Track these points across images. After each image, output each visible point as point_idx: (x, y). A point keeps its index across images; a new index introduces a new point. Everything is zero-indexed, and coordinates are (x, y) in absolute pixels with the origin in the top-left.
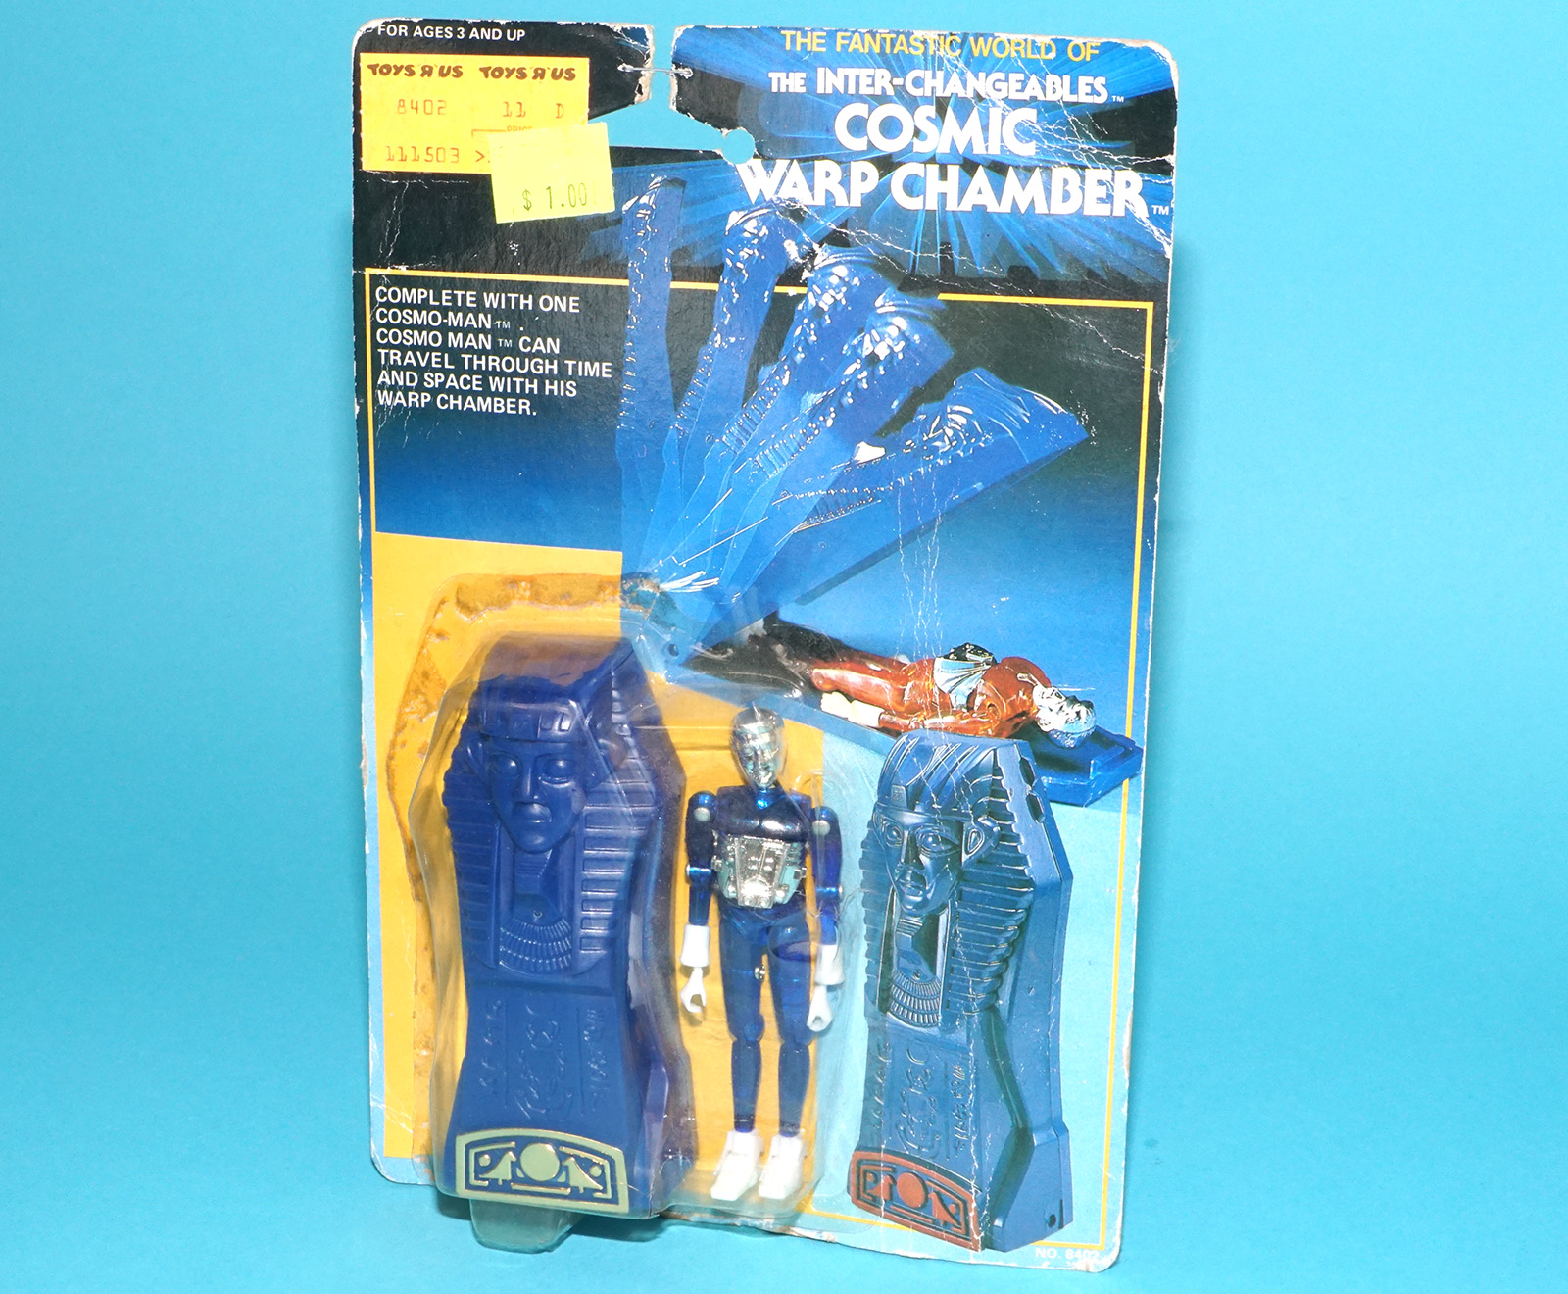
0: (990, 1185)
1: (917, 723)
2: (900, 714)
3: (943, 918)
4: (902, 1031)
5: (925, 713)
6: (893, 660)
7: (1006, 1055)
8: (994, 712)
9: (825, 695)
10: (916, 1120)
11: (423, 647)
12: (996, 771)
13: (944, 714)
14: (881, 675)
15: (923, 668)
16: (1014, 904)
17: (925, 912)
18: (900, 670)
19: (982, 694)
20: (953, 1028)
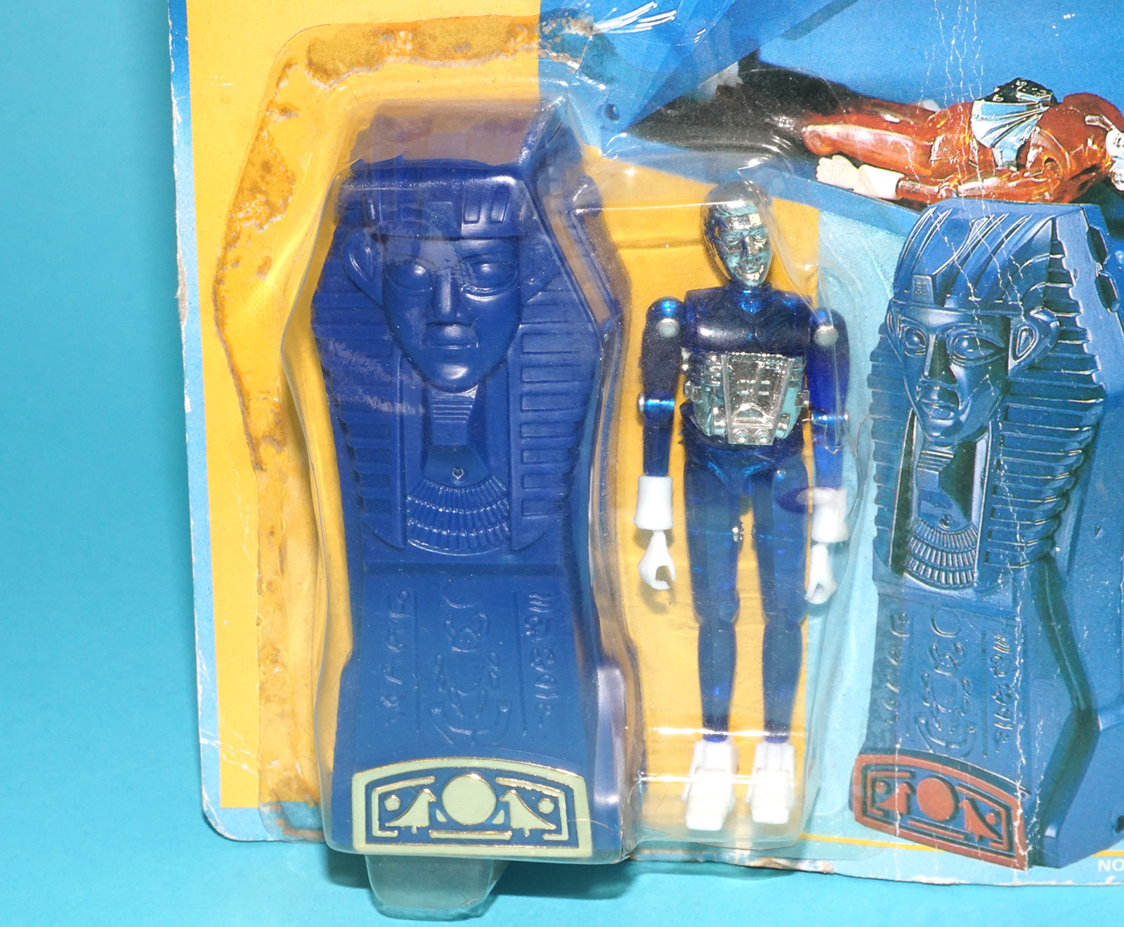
0: (1042, 785)
1: (948, 191)
2: (925, 180)
3: (981, 446)
4: (925, 597)
5: (960, 176)
6: (916, 108)
7: (1064, 617)
8: (1053, 168)
9: (823, 161)
10: (943, 710)
11: (261, 129)
12: (1056, 247)
13: (986, 175)
14: (898, 128)
15: (956, 117)
16: (1077, 422)
17: (956, 439)
18: (925, 121)
19: (1037, 146)
20: (994, 588)
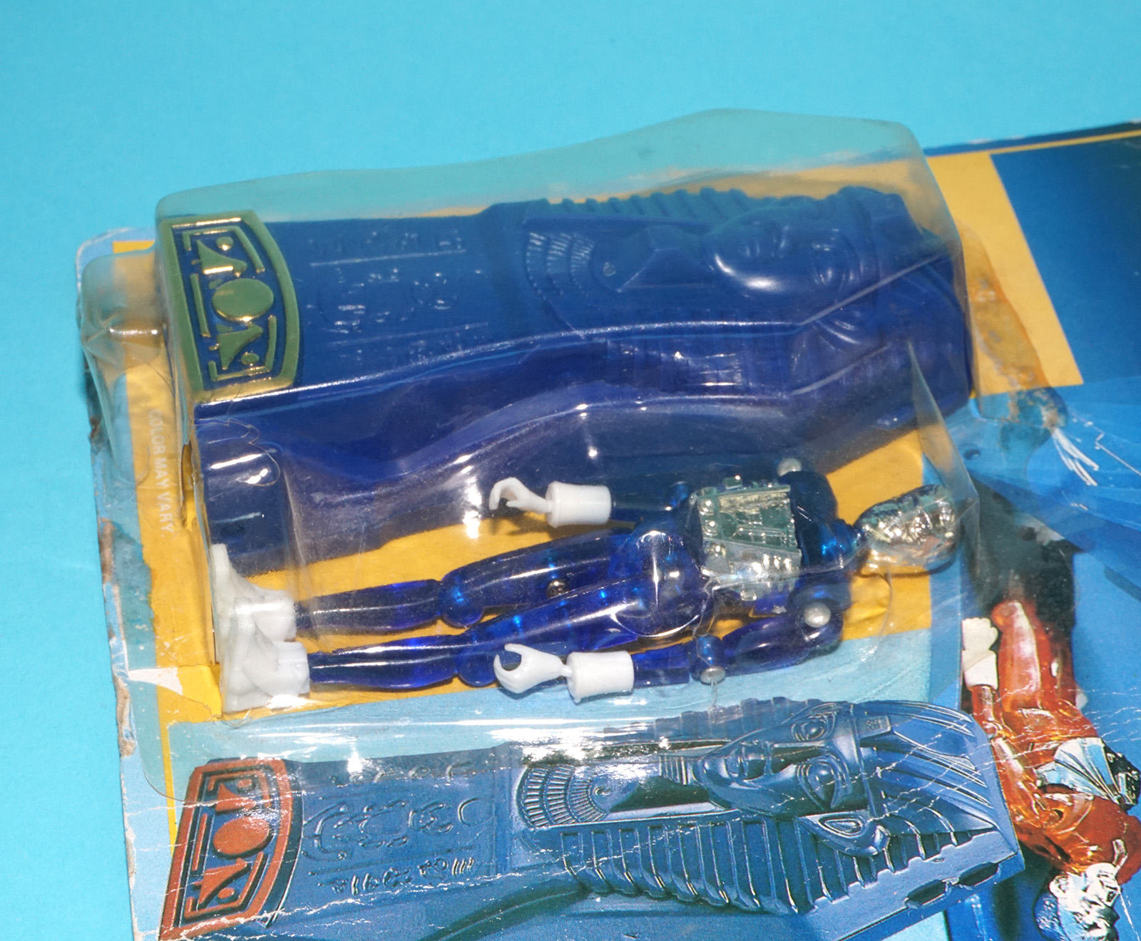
0: (282, 937)
1: (993, 730)
2: (998, 708)
3: (706, 807)
4: (503, 787)
5: (1013, 737)
6: (1074, 688)
8: (1052, 819)
9: (986, 621)
10: (362, 825)
12: (964, 836)
13: (1022, 760)
14: (1046, 676)
15: (1076, 726)
16: (763, 891)
17: (707, 784)
18: (1063, 698)
19: (1072, 800)
20: (533, 847)
